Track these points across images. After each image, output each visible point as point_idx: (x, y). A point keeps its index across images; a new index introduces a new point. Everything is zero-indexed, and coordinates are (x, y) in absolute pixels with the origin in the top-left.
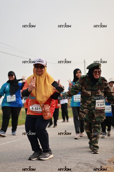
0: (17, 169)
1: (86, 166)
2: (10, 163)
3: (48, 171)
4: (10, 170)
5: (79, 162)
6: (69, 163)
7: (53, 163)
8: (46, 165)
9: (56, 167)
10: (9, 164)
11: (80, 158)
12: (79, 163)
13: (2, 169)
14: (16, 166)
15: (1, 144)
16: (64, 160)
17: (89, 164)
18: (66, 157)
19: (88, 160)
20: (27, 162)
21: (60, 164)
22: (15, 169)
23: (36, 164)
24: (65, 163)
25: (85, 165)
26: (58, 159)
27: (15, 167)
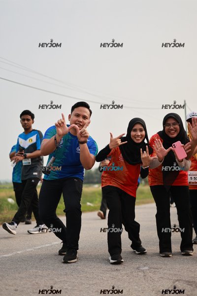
0: (70, 288)
1: (189, 286)
2: (58, 279)
5: (176, 279)
7: (131, 280)
8: (119, 283)
9: (136, 287)
10: (56, 279)
11: (179, 271)
12: (177, 281)
14: (68, 283)
16: (151, 274)
17: (195, 282)
18: (153, 270)
19: (193, 275)
20: (88, 277)
21: (144, 281)
22: (66, 289)
23: (102, 281)
25: (188, 284)
26: (140, 274)
27: (66, 285)
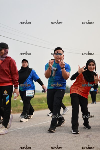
3: (79, 148)
4: (46, 147)
6: (98, 142)
13: (39, 145)
15: (38, 124)
24: (95, 142)
